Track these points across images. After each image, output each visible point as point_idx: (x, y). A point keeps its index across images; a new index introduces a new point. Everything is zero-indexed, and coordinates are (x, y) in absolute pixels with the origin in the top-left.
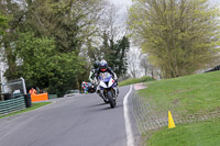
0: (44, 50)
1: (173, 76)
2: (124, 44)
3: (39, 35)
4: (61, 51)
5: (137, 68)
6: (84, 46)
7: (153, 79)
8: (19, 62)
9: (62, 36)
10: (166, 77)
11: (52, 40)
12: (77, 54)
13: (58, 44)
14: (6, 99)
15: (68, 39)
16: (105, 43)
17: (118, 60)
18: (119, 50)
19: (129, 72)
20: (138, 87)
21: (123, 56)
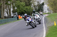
0: (22, 6)
1: (55, 13)
2: (43, 4)
3: (21, 1)
4: (27, 6)
5: (46, 10)
6: (33, 5)
7: (50, 13)
8: (16, 8)
9: (27, 2)
10: (54, 13)
11: (24, 3)
12: (31, 6)
13: (26, 4)
14: (12, 18)
15: (29, 3)
16: (38, 4)
17: (41, 8)
18: (41, 6)
19: (44, 11)
20: (46, 15)
21: (43, 7)
